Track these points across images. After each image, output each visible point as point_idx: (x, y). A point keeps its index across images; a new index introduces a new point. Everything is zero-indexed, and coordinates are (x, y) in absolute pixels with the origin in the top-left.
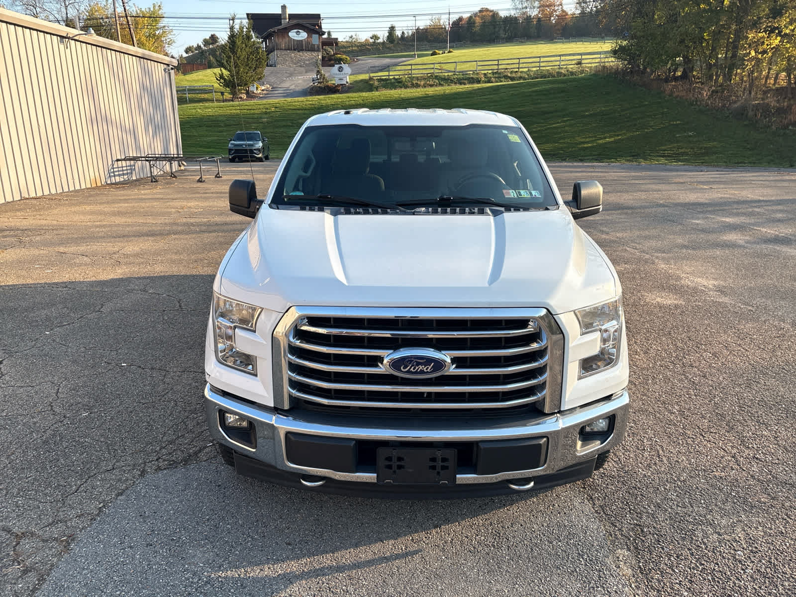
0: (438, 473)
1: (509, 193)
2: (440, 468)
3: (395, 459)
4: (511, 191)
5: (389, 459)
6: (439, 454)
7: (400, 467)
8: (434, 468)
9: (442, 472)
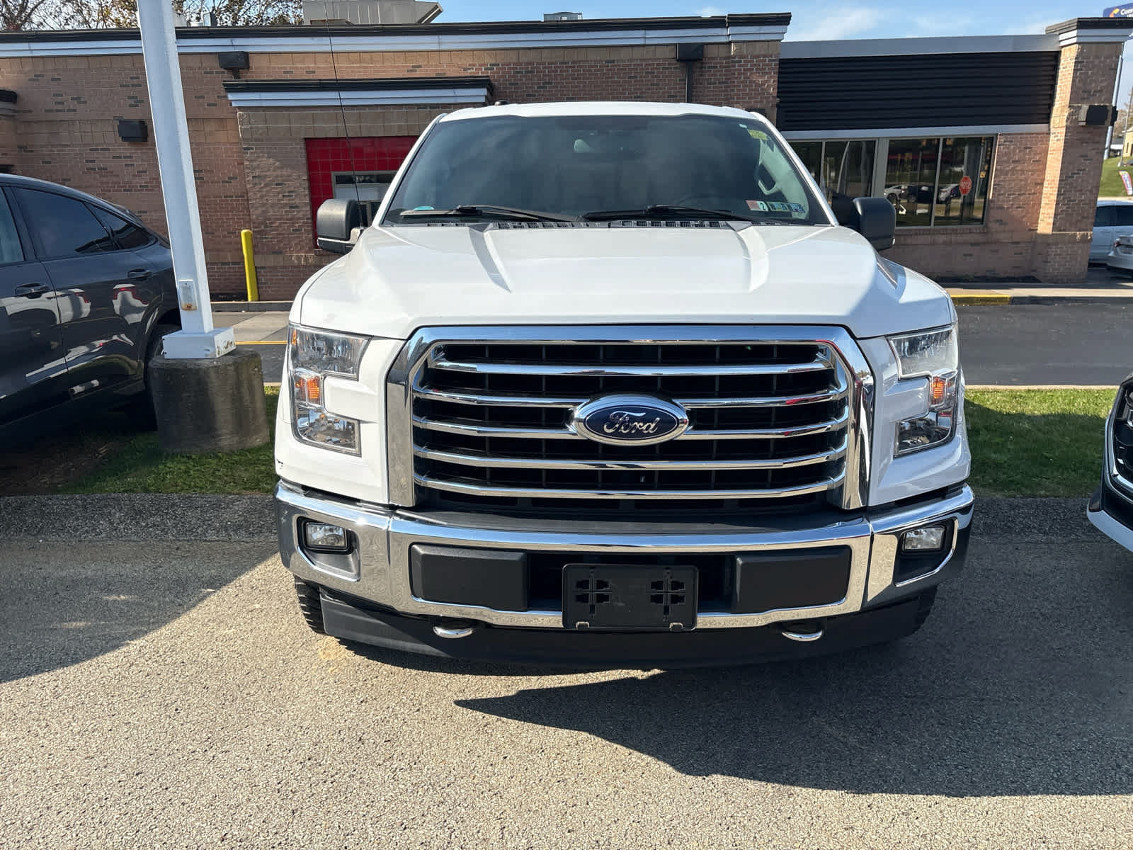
0: (666, 610)
1: (756, 206)
2: (669, 598)
3: (592, 585)
4: (758, 202)
5: (583, 584)
6: (667, 576)
7: (601, 598)
8: (657, 599)
9: (672, 607)
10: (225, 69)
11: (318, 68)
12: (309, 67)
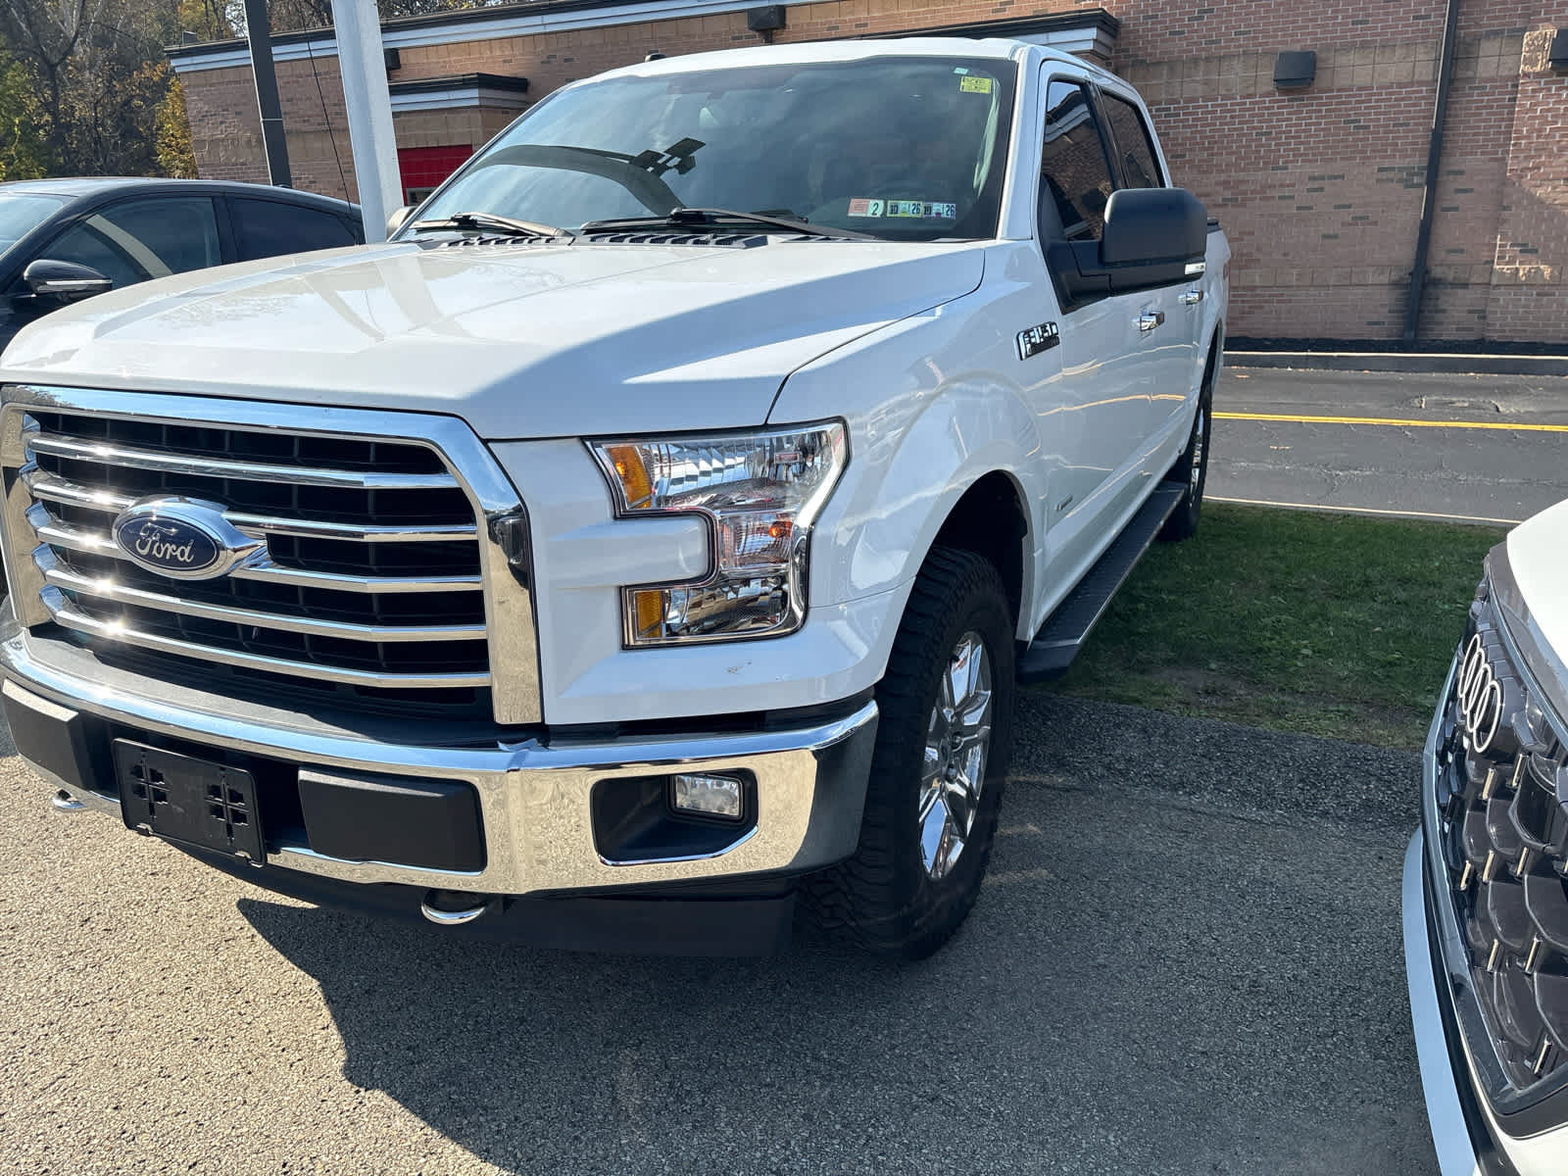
0: (230, 830)
2: (230, 814)
3: (146, 774)
5: (137, 771)
6: (222, 780)
7: (158, 796)
8: (218, 812)
9: (235, 827)
10: (757, 31)
11: (874, 18)
12: (859, 19)
